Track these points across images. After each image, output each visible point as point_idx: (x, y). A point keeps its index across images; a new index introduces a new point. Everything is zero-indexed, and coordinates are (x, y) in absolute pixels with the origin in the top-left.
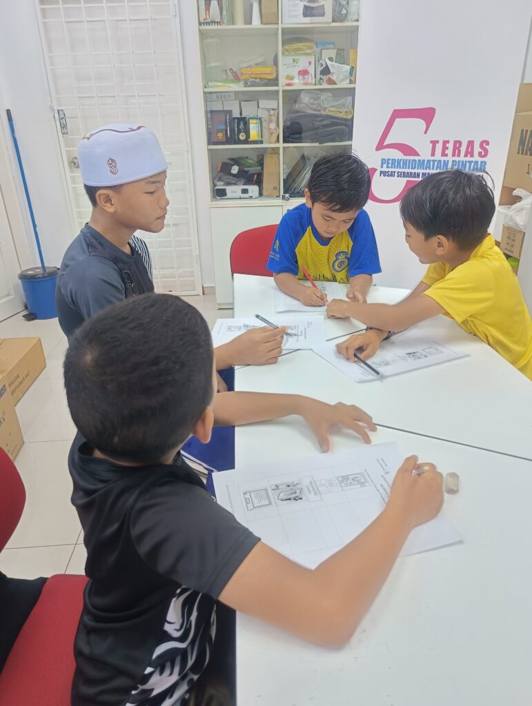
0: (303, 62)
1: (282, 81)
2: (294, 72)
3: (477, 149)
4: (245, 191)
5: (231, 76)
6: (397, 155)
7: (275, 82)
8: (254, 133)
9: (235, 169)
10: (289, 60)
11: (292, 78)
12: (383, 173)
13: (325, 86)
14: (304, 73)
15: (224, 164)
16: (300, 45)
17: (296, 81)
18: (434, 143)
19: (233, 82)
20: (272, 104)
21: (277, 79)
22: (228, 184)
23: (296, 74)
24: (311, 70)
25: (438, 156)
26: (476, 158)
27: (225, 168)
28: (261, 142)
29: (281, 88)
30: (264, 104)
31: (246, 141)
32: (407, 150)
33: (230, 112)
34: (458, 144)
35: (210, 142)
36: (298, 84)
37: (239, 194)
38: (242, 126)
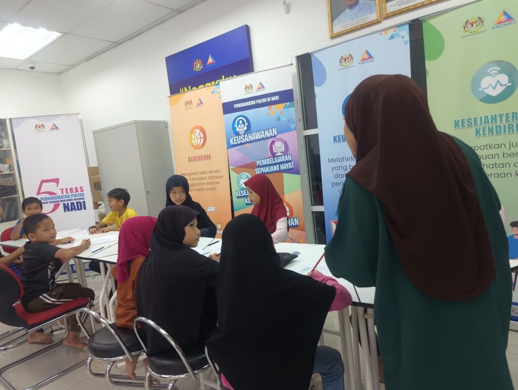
3: (79, 190)
6: (47, 195)
26: (79, 192)
32: (51, 193)
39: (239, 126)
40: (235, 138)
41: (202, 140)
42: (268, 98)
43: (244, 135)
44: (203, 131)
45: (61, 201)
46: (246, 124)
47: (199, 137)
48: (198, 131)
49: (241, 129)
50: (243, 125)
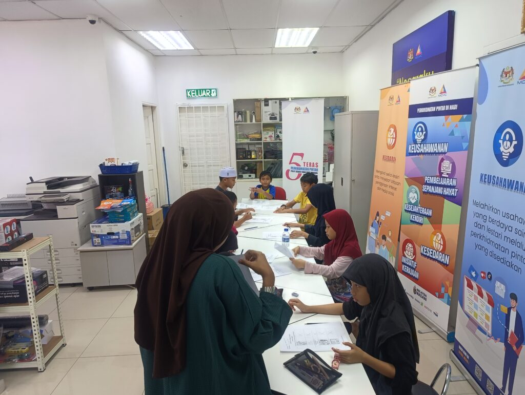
0: (271, 133)
1: (263, 139)
2: (267, 136)
3: (315, 165)
4: (250, 176)
5: (246, 136)
6: (294, 166)
7: (261, 139)
8: (253, 156)
9: (246, 168)
10: (265, 133)
11: (267, 138)
12: (292, 171)
13: (278, 141)
14: (271, 137)
15: (242, 166)
16: (269, 128)
17: (268, 139)
18: (304, 163)
19: (246, 138)
20: (260, 146)
21: (261, 138)
22: (244, 173)
23: (268, 137)
24: (273, 136)
25: (306, 167)
26: (315, 167)
27: (243, 168)
28: (256, 159)
29: (262, 142)
30: (257, 146)
31: (251, 158)
32: (298, 165)
33: (245, 149)
34: (310, 163)
35: (237, 159)
36: (268, 140)
37: (248, 177)
38: (249, 153)
39: (418, 133)
40: (413, 145)
41: (394, 139)
42: (447, 106)
43: (421, 144)
44: (395, 131)
45: (303, 172)
46: (424, 133)
47: (392, 137)
48: (392, 130)
49: (419, 137)
50: (421, 133)
